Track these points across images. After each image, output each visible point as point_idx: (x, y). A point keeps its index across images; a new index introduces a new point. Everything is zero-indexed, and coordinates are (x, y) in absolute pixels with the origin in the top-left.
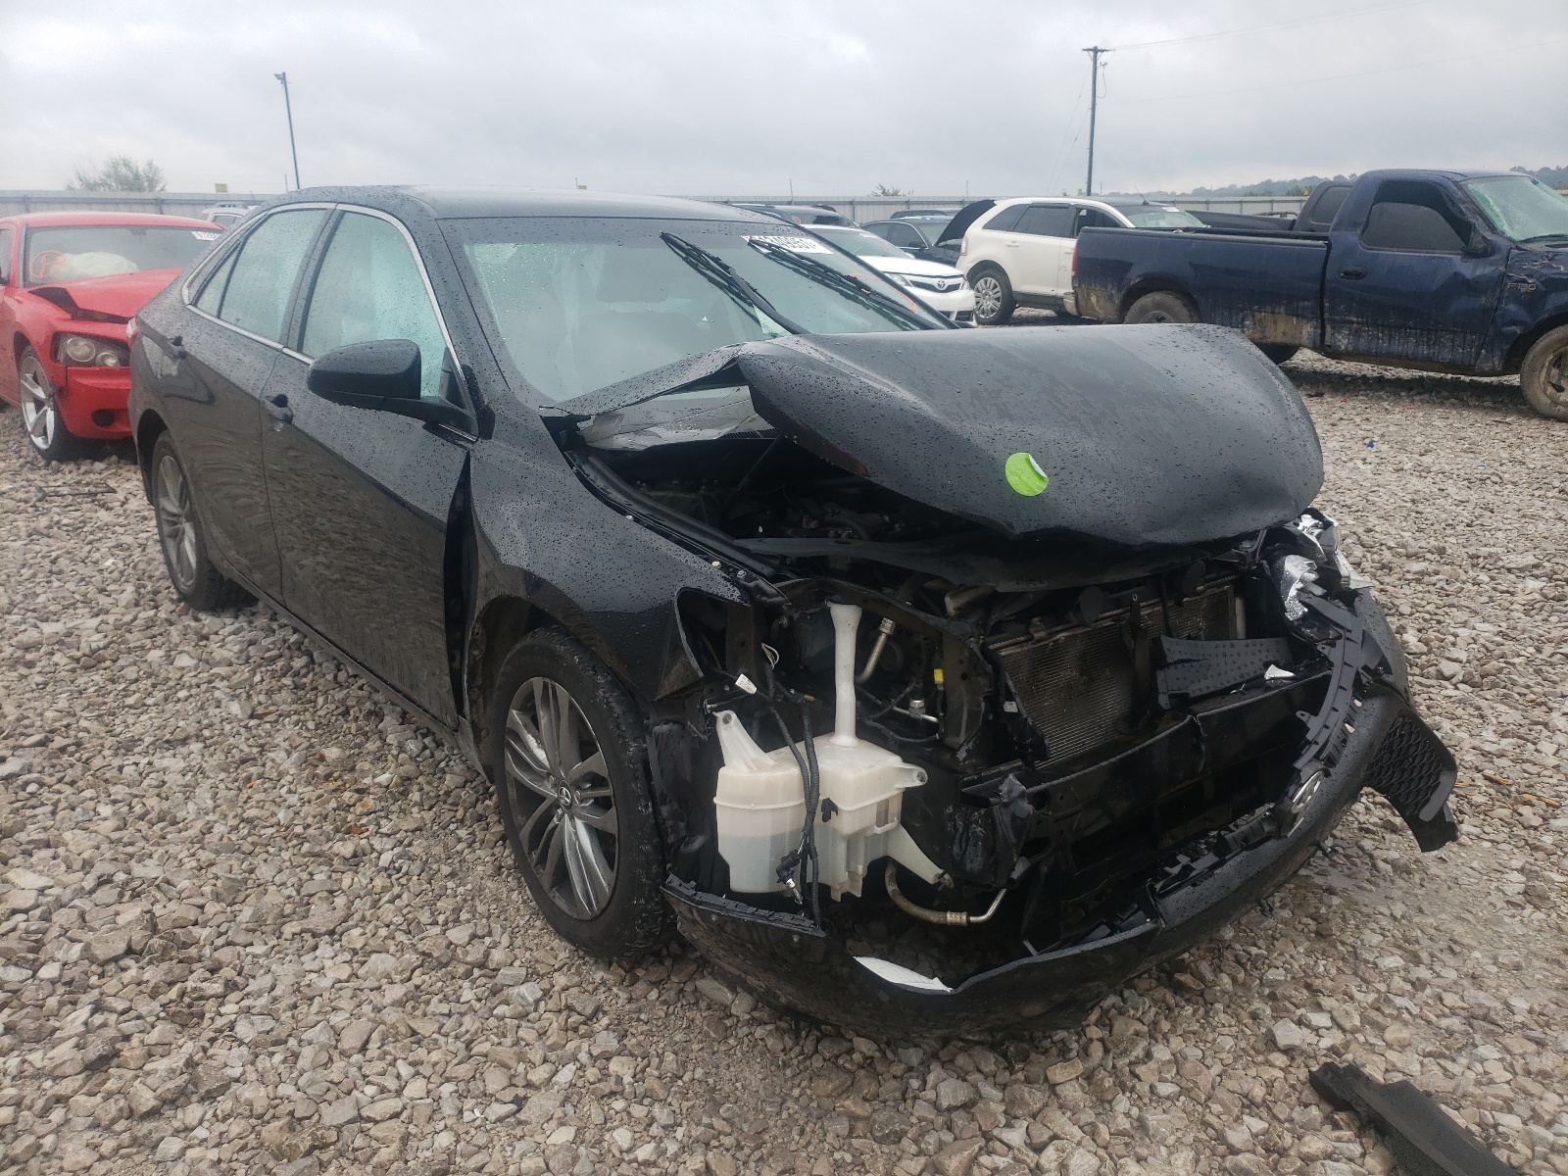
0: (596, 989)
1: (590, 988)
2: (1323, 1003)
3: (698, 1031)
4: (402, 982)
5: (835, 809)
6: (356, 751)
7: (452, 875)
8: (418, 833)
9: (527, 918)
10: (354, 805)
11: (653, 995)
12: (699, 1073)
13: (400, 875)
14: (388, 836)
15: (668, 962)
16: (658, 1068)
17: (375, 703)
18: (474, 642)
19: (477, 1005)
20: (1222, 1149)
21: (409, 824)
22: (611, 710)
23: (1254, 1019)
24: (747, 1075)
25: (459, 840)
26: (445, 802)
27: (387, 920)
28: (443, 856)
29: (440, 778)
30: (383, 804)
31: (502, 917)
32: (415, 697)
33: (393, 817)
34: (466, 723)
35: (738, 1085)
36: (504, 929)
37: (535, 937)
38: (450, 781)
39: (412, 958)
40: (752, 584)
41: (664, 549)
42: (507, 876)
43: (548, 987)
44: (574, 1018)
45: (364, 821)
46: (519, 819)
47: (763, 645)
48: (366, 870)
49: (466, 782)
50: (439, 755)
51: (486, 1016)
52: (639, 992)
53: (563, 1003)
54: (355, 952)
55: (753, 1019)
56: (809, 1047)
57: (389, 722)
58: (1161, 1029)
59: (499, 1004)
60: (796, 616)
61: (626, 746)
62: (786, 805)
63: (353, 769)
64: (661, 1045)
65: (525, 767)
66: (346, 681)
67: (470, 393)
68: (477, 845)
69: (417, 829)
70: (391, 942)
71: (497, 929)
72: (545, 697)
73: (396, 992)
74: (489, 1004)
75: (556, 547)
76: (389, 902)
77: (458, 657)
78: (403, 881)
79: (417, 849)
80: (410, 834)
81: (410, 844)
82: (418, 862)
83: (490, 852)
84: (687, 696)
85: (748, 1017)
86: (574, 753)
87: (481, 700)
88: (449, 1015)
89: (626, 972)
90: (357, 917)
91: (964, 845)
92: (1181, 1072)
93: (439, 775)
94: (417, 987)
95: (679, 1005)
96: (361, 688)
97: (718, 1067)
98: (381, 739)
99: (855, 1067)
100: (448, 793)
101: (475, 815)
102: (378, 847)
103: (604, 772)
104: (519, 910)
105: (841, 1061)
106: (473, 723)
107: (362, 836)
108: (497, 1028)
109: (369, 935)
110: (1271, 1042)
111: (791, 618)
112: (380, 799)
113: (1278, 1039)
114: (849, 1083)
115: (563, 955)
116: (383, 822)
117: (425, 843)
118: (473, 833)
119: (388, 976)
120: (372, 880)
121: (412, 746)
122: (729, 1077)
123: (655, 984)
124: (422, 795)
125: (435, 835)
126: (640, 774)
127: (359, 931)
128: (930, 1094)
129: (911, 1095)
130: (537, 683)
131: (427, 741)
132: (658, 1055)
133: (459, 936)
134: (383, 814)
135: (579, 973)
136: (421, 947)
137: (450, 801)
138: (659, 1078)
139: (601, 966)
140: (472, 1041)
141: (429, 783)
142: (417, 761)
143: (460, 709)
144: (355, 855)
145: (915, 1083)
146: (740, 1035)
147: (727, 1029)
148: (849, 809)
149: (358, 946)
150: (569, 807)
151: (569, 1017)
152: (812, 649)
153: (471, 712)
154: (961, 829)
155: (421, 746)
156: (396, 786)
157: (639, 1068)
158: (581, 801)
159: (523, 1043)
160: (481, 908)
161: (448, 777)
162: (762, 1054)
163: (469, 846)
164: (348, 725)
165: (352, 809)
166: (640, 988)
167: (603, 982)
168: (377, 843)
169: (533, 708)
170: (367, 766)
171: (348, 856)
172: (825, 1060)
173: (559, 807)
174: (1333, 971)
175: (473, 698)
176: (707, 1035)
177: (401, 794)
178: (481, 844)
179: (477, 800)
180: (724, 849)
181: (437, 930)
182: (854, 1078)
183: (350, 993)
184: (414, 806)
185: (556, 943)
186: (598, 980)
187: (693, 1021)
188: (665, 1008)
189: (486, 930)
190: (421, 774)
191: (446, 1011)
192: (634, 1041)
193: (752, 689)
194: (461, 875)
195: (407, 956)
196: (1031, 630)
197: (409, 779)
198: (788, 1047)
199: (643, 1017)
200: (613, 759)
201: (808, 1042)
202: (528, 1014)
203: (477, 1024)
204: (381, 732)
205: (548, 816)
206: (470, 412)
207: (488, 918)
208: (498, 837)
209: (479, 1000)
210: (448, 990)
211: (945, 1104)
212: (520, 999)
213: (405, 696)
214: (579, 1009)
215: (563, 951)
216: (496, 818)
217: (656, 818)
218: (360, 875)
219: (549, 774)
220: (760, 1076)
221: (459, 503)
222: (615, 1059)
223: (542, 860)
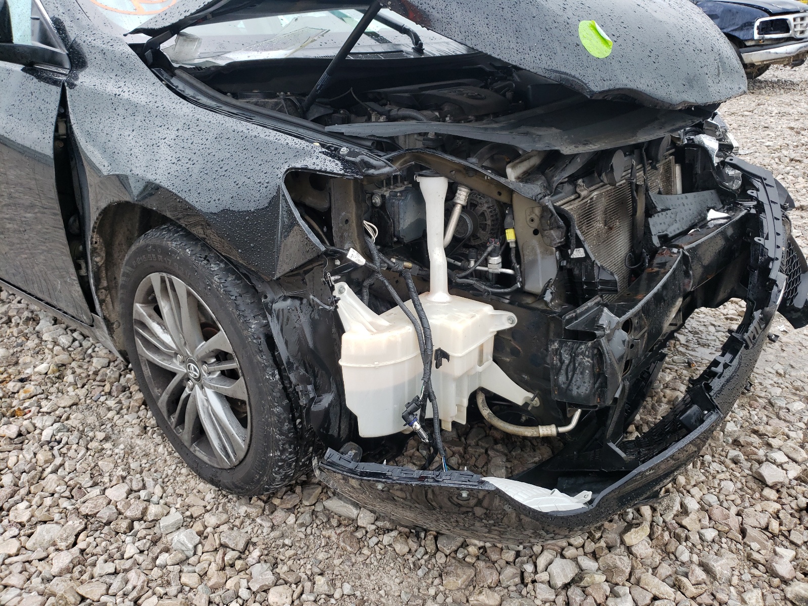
0: (242, 523)
1: (237, 523)
2: (773, 444)
3: (335, 546)
4: (68, 548)
5: (446, 356)
6: (19, 349)
7: (107, 439)
8: (74, 407)
9: (173, 467)
10: (18, 392)
11: (291, 519)
12: (347, 588)
13: (61, 445)
14: (49, 413)
15: (298, 489)
16: (312, 592)
17: (32, 312)
18: (94, 250)
19: (140, 558)
20: (776, 581)
21: (66, 401)
22: (227, 293)
23: (736, 463)
24: (386, 580)
25: (109, 409)
26: (94, 380)
27: (51, 490)
28: (97, 424)
29: (89, 362)
30: (43, 388)
31: (153, 470)
32: (55, 303)
33: (52, 397)
34: (99, 319)
35: (382, 592)
36: (155, 480)
37: (183, 483)
38: (97, 363)
39: (76, 523)
40: (358, 159)
41: (262, 136)
42: (153, 434)
43: (202, 529)
44: (230, 555)
45: (26, 404)
46: (156, 391)
47: (365, 222)
48: (30, 447)
49: (109, 363)
50: (86, 344)
51: (150, 567)
52: (279, 519)
53: (218, 542)
54: (22, 525)
55: (378, 528)
56: (431, 548)
57: (45, 325)
58: (680, 484)
59: (161, 552)
60: (387, 194)
61: (247, 323)
62: (404, 359)
63: (17, 363)
64: (309, 566)
65: (156, 350)
66: (7, 298)
67: (58, 32)
68: (124, 411)
69: (73, 405)
70: (55, 510)
71: (149, 482)
72: (164, 289)
73: (62, 560)
74: (150, 554)
75: (156, 150)
76: (52, 472)
77: (83, 266)
78: (64, 450)
79: (74, 422)
80: (67, 409)
81: (68, 418)
82: (76, 432)
83: (135, 415)
84: (306, 272)
85: (374, 527)
86: (197, 333)
87: (108, 299)
88: (116, 573)
89: (265, 502)
90: (23, 491)
91: (570, 374)
92: (713, 517)
93: (87, 359)
94: (82, 551)
95: (315, 525)
96: (19, 302)
97: (360, 578)
98: (38, 337)
99: (474, 559)
100: (96, 373)
101: (120, 388)
102: (39, 425)
103: (228, 348)
104: (166, 461)
105: (460, 556)
106: (105, 318)
107: (25, 417)
108: (161, 577)
109: (34, 507)
110: (761, 481)
111: (383, 196)
112: (40, 385)
113: (767, 479)
114: (473, 575)
115: (209, 496)
116: (43, 403)
117: (80, 416)
118: (120, 402)
119: (54, 544)
120: (35, 454)
121: (64, 340)
122: (372, 587)
123: (290, 510)
124: (75, 377)
125: (89, 408)
126: (264, 347)
127: (25, 504)
128: (543, 576)
129: (530, 579)
130: (155, 278)
131: (76, 335)
132: (309, 579)
133: (117, 494)
134: (43, 396)
135: (226, 511)
136: (84, 510)
137: (98, 378)
138: (315, 601)
139: (243, 501)
140: (139, 598)
141: (80, 367)
142: (68, 351)
143: (93, 309)
144: (20, 434)
145: (529, 568)
146: (372, 544)
147: (359, 540)
148: (460, 355)
149: (24, 519)
150: (198, 379)
151: (225, 554)
152: (405, 221)
153: (102, 310)
154: (567, 362)
155: (71, 339)
156: (54, 372)
157: (295, 596)
158: (209, 373)
159: (187, 589)
160: (134, 465)
161: (95, 360)
162: (394, 560)
163: (118, 413)
164: (11, 330)
165: (16, 396)
166: (279, 515)
167: (248, 515)
168: (38, 421)
169: (154, 300)
170: (28, 359)
171: (14, 436)
172: (446, 556)
173: (189, 379)
174: (765, 418)
175: (102, 297)
176: (344, 549)
177: (58, 378)
178: (128, 410)
179: (120, 375)
180: (352, 404)
181: (96, 491)
182: (476, 569)
183: (19, 567)
184: (69, 386)
185: (202, 486)
186: (243, 514)
187: (329, 538)
188: (303, 529)
189: (141, 485)
190: (74, 360)
191: (112, 570)
192: (285, 568)
193: (361, 260)
194: (114, 437)
195: (70, 523)
196: (578, 190)
197: (63, 365)
198: (413, 549)
199: (287, 542)
200: (236, 336)
201: (428, 542)
202: (188, 558)
203: (143, 577)
204: (38, 332)
205: (180, 388)
206: (61, 51)
207: (141, 472)
208: (141, 403)
209: (142, 552)
210: (112, 548)
211: (559, 583)
212: (180, 545)
213: (47, 303)
214: (232, 546)
215: (209, 492)
216: (137, 388)
217: (283, 383)
218: (24, 452)
219: (176, 354)
220: (398, 581)
221: (62, 130)
222: (272, 591)
223: (181, 421)
